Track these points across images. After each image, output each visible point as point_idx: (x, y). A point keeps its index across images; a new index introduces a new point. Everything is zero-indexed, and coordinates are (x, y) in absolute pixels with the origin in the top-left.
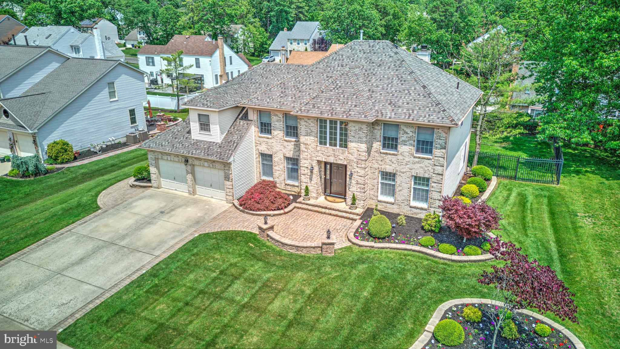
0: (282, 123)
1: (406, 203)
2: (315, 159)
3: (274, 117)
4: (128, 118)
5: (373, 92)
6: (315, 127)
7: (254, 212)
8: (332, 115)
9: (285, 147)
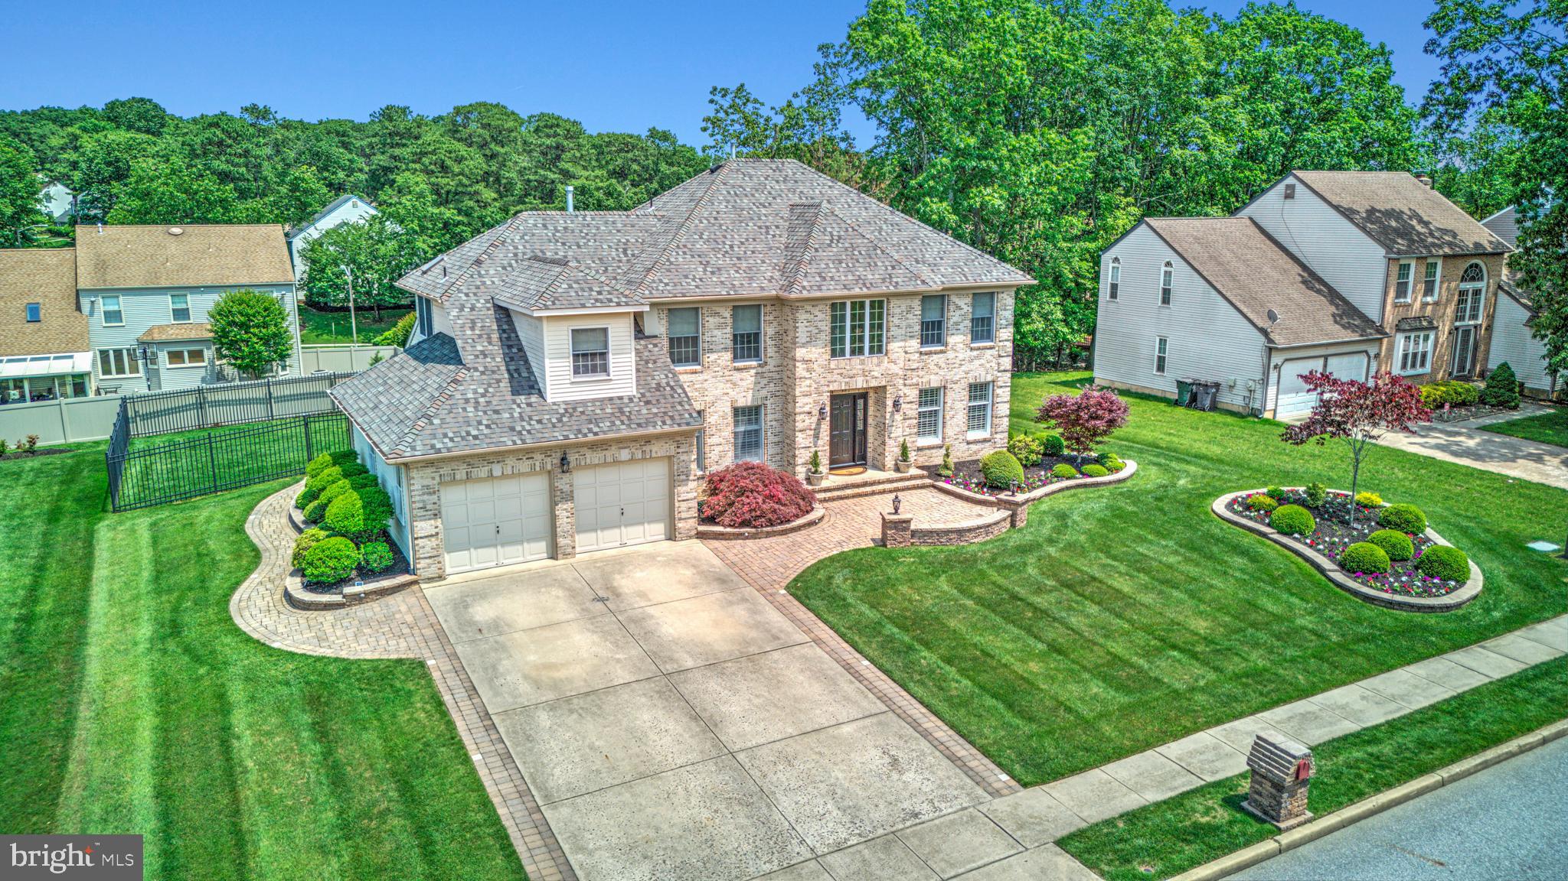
0: (727, 330)
1: (961, 438)
2: (825, 389)
8: (854, 289)
9: (735, 384)
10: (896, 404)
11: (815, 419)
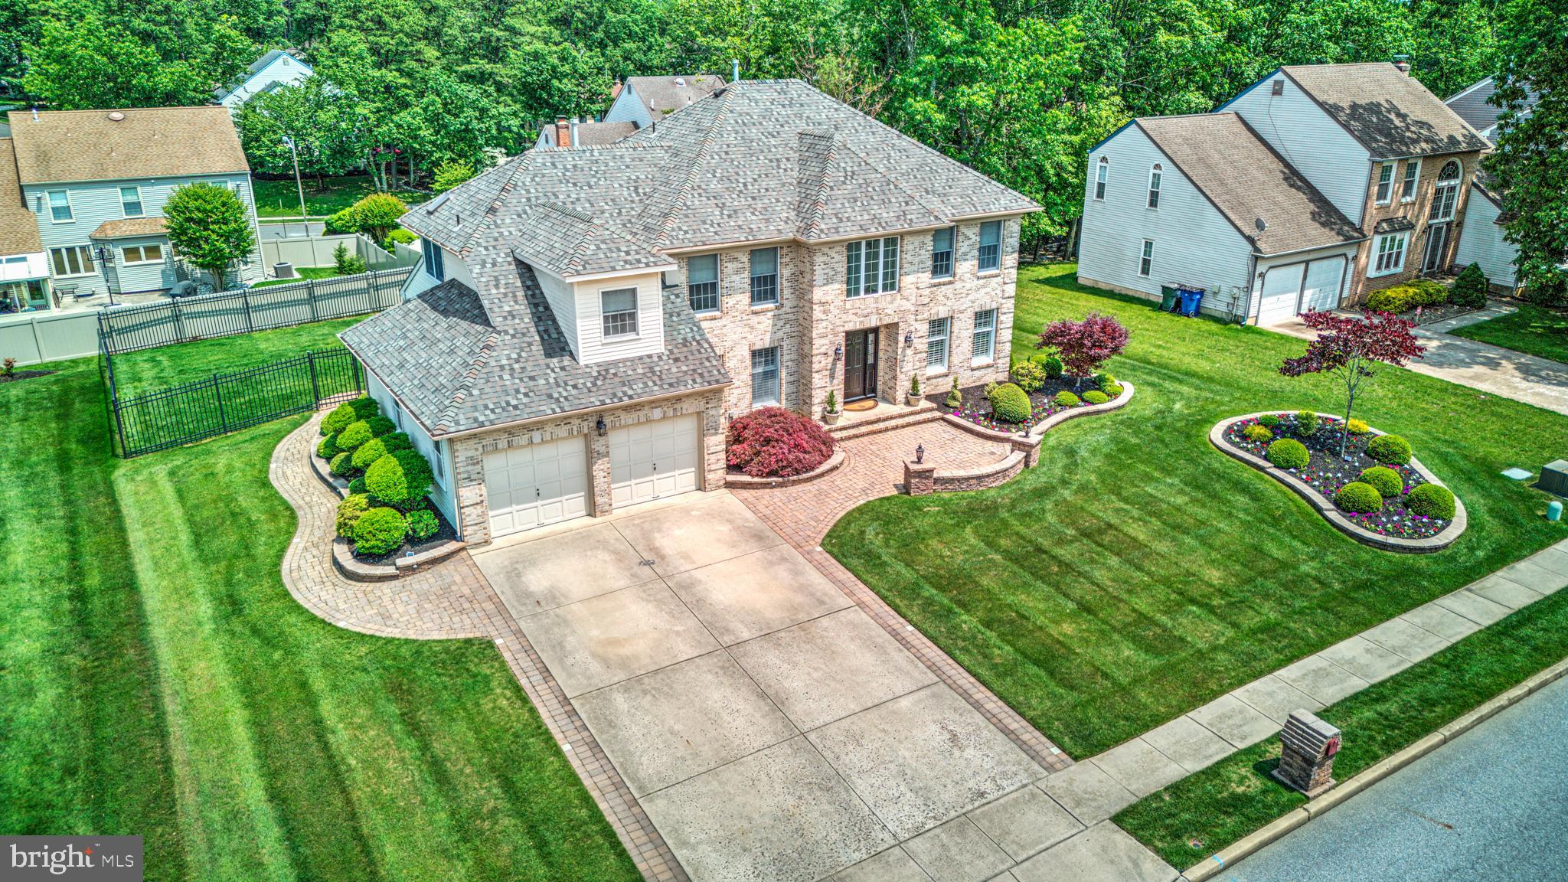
0: (745, 274)
1: (966, 365)
2: (841, 329)
6: (840, 262)
8: (869, 229)
9: (752, 328)
10: (908, 339)
11: (830, 359)
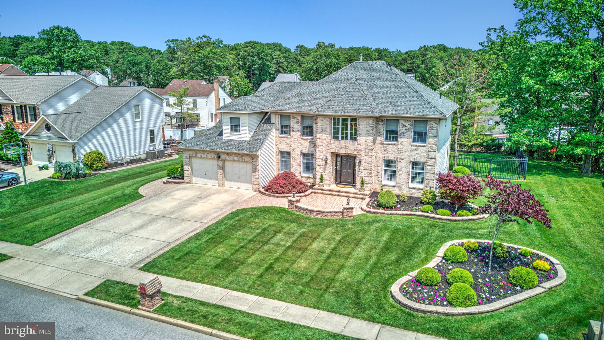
0: (300, 124)
1: (406, 185)
2: (329, 151)
3: (293, 120)
4: (149, 137)
5: (375, 97)
6: (329, 124)
7: (279, 195)
8: (345, 113)
9: (302, 144)
10: (360, 163)
